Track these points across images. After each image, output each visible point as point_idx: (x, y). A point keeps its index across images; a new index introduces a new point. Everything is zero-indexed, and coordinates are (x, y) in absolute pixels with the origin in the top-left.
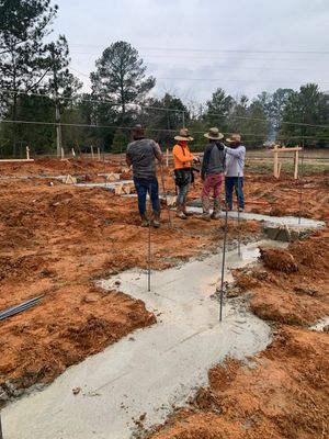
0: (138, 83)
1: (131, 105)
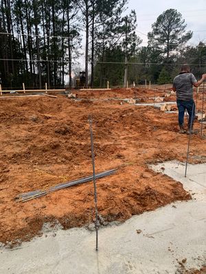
0: (179, 37)
1: (174, 52)
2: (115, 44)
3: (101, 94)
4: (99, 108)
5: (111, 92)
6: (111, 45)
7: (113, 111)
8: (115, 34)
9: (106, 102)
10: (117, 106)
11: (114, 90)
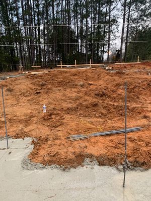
2: (147, 26)
3: (132, 66)
4: (130, 78)
5: (141, 65)
6: (143, 28)
7: (142, 80)
8: (148, 18)
9: (136, 73)
10: (146, 76)
11: (143, 64)
